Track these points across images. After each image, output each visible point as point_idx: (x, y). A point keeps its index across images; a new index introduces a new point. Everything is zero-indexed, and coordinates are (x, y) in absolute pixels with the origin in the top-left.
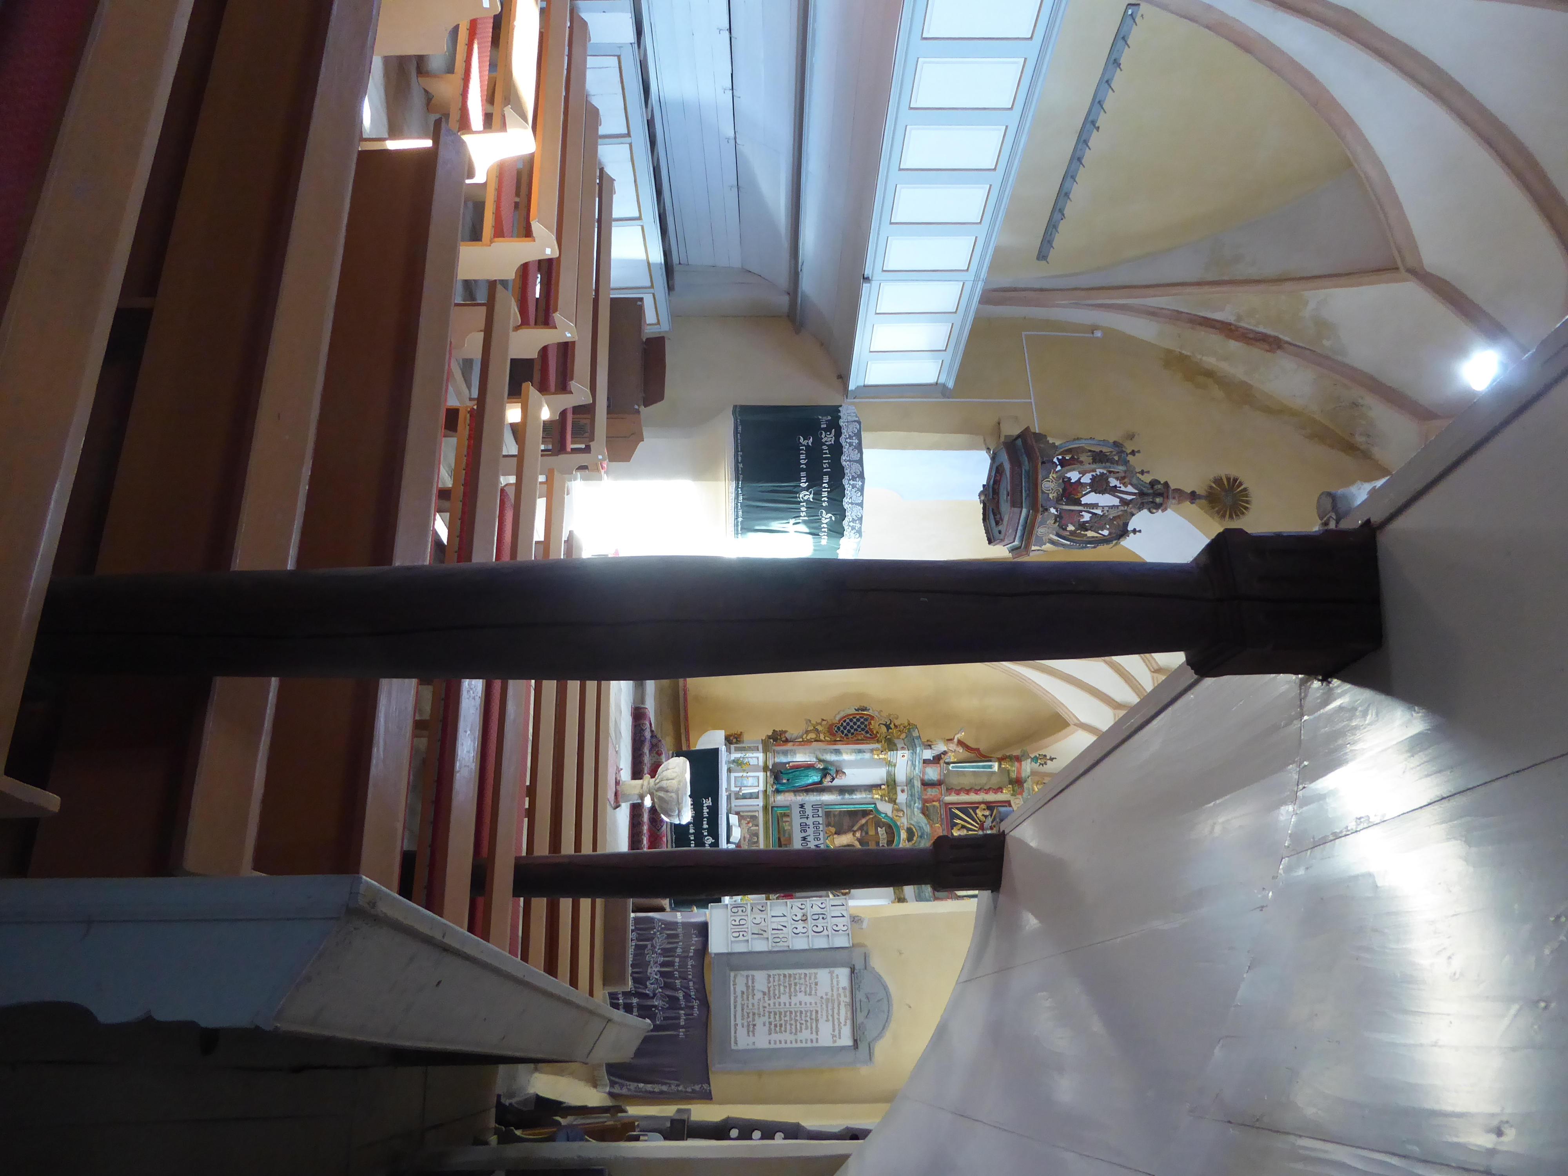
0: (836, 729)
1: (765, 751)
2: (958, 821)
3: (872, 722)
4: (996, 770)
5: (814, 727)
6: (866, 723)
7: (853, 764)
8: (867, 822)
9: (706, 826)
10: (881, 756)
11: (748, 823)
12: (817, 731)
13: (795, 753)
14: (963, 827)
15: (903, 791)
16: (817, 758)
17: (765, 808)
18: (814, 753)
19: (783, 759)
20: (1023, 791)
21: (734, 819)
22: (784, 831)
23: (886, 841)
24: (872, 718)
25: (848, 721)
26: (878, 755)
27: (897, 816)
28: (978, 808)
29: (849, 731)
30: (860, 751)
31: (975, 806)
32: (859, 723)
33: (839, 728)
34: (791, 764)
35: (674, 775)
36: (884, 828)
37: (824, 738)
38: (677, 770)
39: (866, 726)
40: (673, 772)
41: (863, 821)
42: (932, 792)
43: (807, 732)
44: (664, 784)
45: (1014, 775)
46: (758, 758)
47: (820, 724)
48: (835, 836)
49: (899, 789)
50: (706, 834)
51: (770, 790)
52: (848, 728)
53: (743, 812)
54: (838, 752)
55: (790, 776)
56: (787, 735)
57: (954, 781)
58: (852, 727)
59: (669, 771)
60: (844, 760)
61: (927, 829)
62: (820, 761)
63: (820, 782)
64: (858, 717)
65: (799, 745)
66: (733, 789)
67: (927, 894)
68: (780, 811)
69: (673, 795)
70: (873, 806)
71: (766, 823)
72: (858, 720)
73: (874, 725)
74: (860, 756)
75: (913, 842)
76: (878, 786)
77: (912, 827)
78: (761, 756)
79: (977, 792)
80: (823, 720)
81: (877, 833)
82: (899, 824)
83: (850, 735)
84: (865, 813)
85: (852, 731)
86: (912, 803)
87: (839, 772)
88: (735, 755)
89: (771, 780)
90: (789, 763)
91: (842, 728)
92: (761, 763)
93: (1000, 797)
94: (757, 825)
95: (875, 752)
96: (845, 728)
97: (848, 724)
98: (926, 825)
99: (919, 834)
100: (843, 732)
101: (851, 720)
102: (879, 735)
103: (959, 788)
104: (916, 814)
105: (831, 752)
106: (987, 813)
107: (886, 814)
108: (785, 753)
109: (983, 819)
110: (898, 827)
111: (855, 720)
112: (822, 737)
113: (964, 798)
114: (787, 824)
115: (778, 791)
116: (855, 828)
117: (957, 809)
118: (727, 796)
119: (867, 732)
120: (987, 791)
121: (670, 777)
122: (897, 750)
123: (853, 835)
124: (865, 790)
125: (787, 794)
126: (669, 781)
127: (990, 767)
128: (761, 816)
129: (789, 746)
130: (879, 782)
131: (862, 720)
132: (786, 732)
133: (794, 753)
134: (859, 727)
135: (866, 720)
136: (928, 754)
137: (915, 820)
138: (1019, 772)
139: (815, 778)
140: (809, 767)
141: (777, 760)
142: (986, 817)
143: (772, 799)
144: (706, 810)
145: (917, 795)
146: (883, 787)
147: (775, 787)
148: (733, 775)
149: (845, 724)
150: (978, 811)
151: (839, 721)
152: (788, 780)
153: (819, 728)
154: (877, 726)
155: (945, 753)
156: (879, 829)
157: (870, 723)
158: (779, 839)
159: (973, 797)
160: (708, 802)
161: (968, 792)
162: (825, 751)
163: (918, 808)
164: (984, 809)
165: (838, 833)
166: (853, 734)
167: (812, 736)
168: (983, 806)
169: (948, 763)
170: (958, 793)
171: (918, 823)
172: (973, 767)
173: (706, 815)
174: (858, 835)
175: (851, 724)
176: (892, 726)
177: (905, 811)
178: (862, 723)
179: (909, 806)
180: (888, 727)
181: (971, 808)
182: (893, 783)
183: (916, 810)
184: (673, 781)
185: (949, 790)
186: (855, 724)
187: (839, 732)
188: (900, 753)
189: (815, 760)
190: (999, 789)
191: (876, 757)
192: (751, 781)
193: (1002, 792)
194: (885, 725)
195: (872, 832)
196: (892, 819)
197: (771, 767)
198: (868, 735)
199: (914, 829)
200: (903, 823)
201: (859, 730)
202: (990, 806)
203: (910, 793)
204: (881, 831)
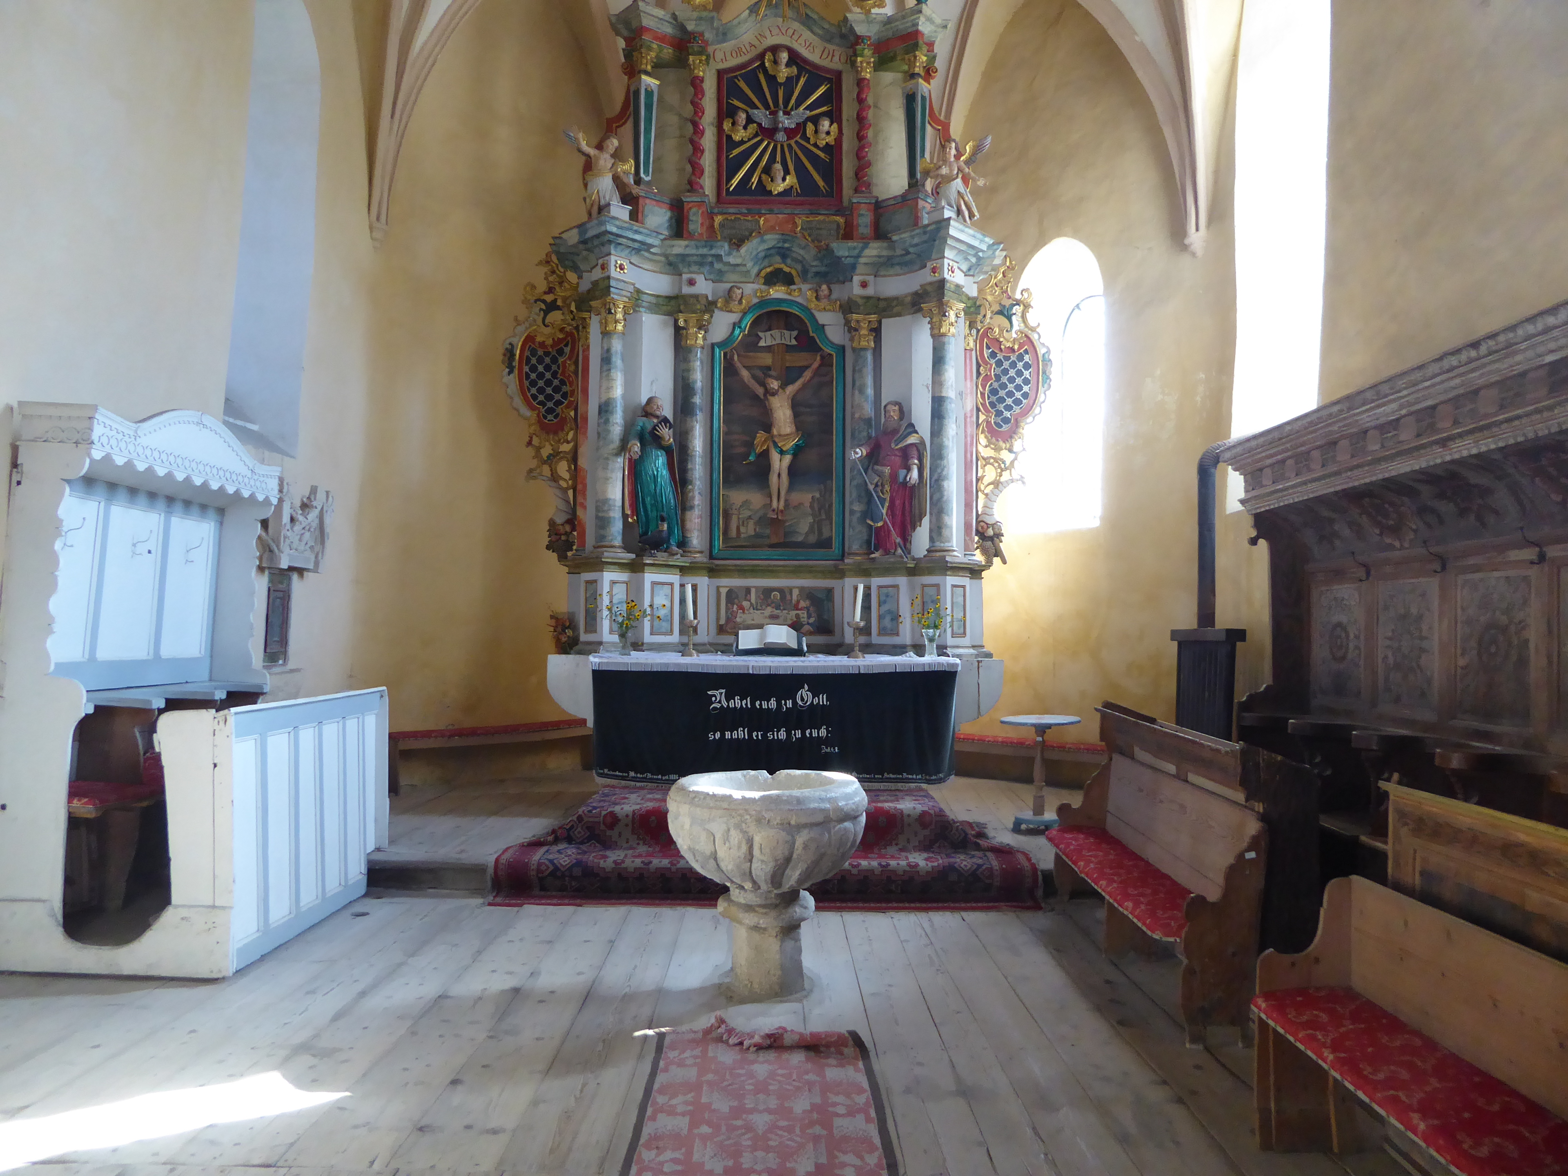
0: (550, 417)
1: (598, 565)
2: (755, 180)
3: (539, 339)
4: (657, 82)
5: (545, 462)
6: (540, 352)
7: (632, 382)
8: (747, 368)
9: (773, 703)
10: (619, 316)
11: (741, 608)
12: (555, 456)
13: (606, 501)
14: (767, 170)
15: (692, 283)
16: (618, 454)
17: (713, 572)
18: (607, 459)
19: (617, 527)
20: (702, 34)
21: (748, 639)
22: (757, 536)
23: (787, 333)
24: (530, 339)
25: (534, 391)
26: (616, 321)
27: (740, 302)
28: (729, 137)
29: (557, 390)
30: (606, 360)
31: (725, 142)
32: (541, 368)
33: (550, 411)
34: (629, 512)
35: (735, 836)
36: (760, 334)
37: (568, 442)
38: (718, 828)
39: (547, 354)
40: (726, 838)
41: (745, 374)
42: (696, 222)
43: (555, 478)
44: (761, 868)
45: (668, 52)
46: (613, 583)
47: (538, 449)
48: (775, 432)
49: (686, 290)
50: (789, 704)
51: (678, 560)
52: (549, 390)
53: (718, 619)
54: (605, 409)
55: (653, 514)
56: (560, 519)
57: (672, 179)
58: (548, 383)
59: (721, 854)
60: (624, 396)
61: (771, 240)
62: (623, 447)
63: (668, 451)
64: (526, 369)
65: (584, 495)
66: (675, 638)
67: (916, 240)
68: (719, 543)
69: (800, 841)
70: (717, 350)
71: (743, 572)
72: (533, 369)
73: (545, 335)
74: (617, 361)
75: (794, 273)
76: (679, 333)
77: (763, 274)
78: (608, 576)
79: (698, 131)
80: (529, 443)
81: (769, 349)
82: (755, 301)
83: (565, 389)
84: (730, 370)
85: (556, 382)
86: (717, 266)
87: (648, 410)
88: (607, 632)
89: (661, 557)
90: (625, 516)
91: (550, 404)
92: (623, 576)
93: (710, 87)
94: (748, 590)
95: (610, 327)
96: (549, 398)
97: (541, 391)
98: (763, 241)
99: (778, 259)
100: (558, 403)
101: (533, 383)
102: (568, 329)
103: (689, 168)
104: (739, 261)
105: (607, 421)
106: (742, 117)
107: (734, 324)
108: (603, 523)
109: (753, 128)
110: (763, 303)
111: (533, 376)
112: (566, 448)
113: (708, 161)
114: (742, 529)
115: (683, 544)
116: (760, 391)
117: (729, 179)
118: (699, 652)
119: (561, 352)
120: (698, 110)
121: (744, 848)
122: (609, 278)
123: (773, 394)
124: (686, 360)
125: (689, 525)
126: (756, 852)
127: (649, 94)
128: (727, 582)
129: (587, 516)
130: (671, 331)
131: (534, 361)
132: (552, 523)
133: (602, 504)
134: (547, 368)
135: (534, 352)
136: (620, 211)
137: (750, 264)
138: (661, 38)
139: (659, 463)
140: (635, 471)
141: (618, 541)
142: (750, 120)
143: (699, 558)
144: (737, 703)
145: (705, 251)
146: (681, 323)
147: (675, 548)
148: (648, 638)
149: (541, 398)
150: (737, 138)
151: (532, 408)
152: (663, 519)
153: (546, 451)
154: (547, 331)
155: (616, 179)
156: (762, 343)
157: (542, 345)
158: (772, 546)
159: (709, 141)
160: (719, 697)
161: (698, 150)
162: (602, 434)
163: (729, 254)
164: (733, 124)
165: (768, 427)
166: (563, 382)
167: (563, 468)
168: (727, 125)
169: (638, 181)
170: (697, 170)
171: (756, 260)
172: (648, 131)
173: (747, 703)
174: (774, 384)
175: (541, 383)
176: (549, 298)
177: (729, 285)
178: (540, 361)
179: (718, 277)
180: (552, 307)
181: (729, 150)
182: (673, 303)
183: (732, 260)
184: (757, 839)
185: (693, 186)
186: (541, 376)
187: (559, 410)
188: (614, 273)
189: (620, 460)
190: (696, 83)
191: (620, 327)
192: (661, 600)
193: (702, 80)
194: (546, 313)
195: (767, 359)
196: (745, 314)
197: (633, 556)
198: (567, 350)
199: (769, 270)
200: (755, 292)
201: (554, 367)
202: (726, 112)
203: (694, 268)
204: (766, 339)
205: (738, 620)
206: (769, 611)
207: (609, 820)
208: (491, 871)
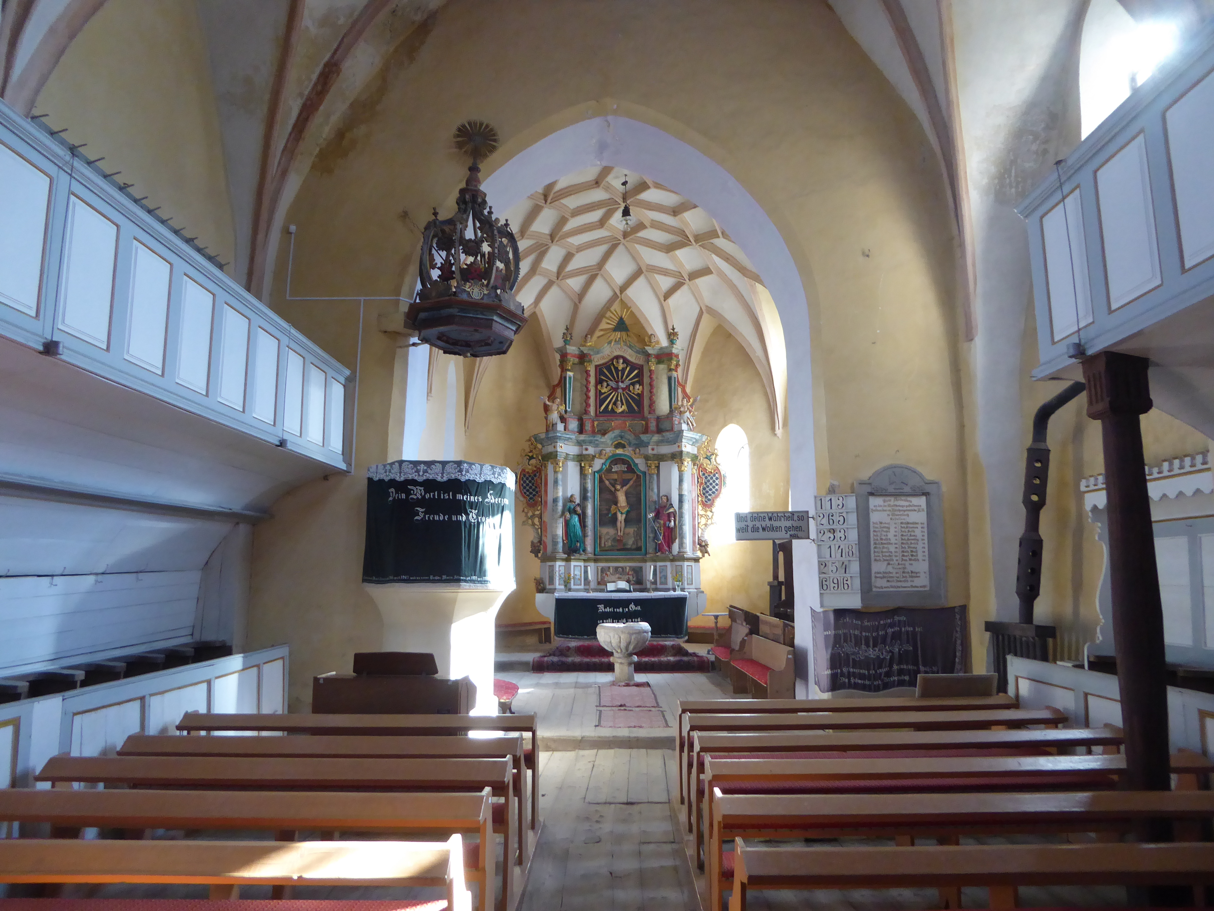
0: (531, 501)
1: (554, 559)
2: (610, 407)
3: (527, 470)
4: (573, 373)
5: (529, 518)
6: (527, 476)
7: (565, 489)
8: (608, 480)
9: (621, 610)
10: (561, 465)
11: (607, 574)
12: (533, 516)
13: (556, 535)
14: (615, 404)
15: (587, 449)
16: (561, 517)
17: (596, 561)
18: (557, 519)
19: (560, 546)
20: (589, 354)
21: (611, 586)
22: (612, 546)
23: (623, 466)
24: (523, 470)
25: (525, 491)
26: (560, 467)
27: (605, 455)
28: (600, 391)
29: (534, 490)
30: (556, 482)
31: (598, 393)
32: (527, 482)
33: (531, 498)
34: (564, 539)
35: (616, 636)
36: (613, 466)
37: (538, 510)
38: (612, 635)
39: (530, 476)
40: (614, 637)
41: (607, 482)
42: (588, 427)
43: (533, 524)
44: (623, 645)
45: (577, 360)
46: (560, 566)
47: (527, 514)
48: (619, 505)
49: (585, 452)
50: (627, 610)
51: (583, 557)
52: (531, 490)
53: (597, 579)
54: (555, 500)
55: (573, 540)
56: (536, 541)
57: (578, 407)
58: (531, 488)
59: (612, 641)
60: (562, 495)
61: (617, 432)
62: (563, 515)
63: (579, 515)
64: (522, 482)
65: (546, 532)
66: (582, 587)
67: (671, 436)
68: (598, 549)
69: (633, 638)
70: (596, 474)
71: (607, 561)
72: (525, 482)
73: (529, 469)
74: (560, 482)
75: (626, 444)
76: (582, 469)
77: (614, 444)
78: (558, 563)
79: (588, 390)
80: (523, 511)
81: (616, 472)
82: (611, 454)
83: (537, 490)
84: (601, 481)
85: (533, 487)
86: (596, 442)
87: (571, 499)
88: (558, 584)
89: (577, 556)
90: (563, 541)
91: (531, 496)
92: (563, 563)
93: (592, 373)
94: (609, 568)
95: (557, 470)
96: (531, 493)
97: (528, 491)
98: (614, 433)
99: (620, 438)
100: (534, 495)
101: (525, 488)
102: (538, 466)
103: (584, 404)
104: (604, 440)
105: (556, 505)
106: (605, 384)
107: (603, 464)
108: (555, 543)
109: (609, 388)
110: (614, 455)
111: (525, 485)
112: (537, 513)
113: (592, 401)
114: (606, 543)
115: (584, 551)
116: (613, 489)
117: (600, 406)
118: (593, 592)
119: (535, 476)
120: (588, 382)
121: (619, 640)
122: (557, 451)
123: (618, 491)
124: (585, 479)
125: (586, 543)
126: (622, 640)
127: (570, 378)
128: (601, 565)
129: (548, 540)
130: (579, 468)
131: (525, 479)
132: (532, 543)
133: (554, 536)
134: (530, 482)
135: (525, 476)
136: (560, 427)
137: (608, 441)
138: (574, 356)
139: (576, 519)
140: (567, 524)
141: (561, 550)
142: (608, 385)
143: (590, 555)
144: (608, 610)
145: (592, 438)
146: (583, 465)
147: (582, 552)
148: (573, 587)
149: (528, 493)
150: (603, 391)
151: (524, 497)
152: (578, 542)
153: (530, 514)
154: (530, 467)
155: (559, 412)
156: (613, 470)
157: (528, 472)
158: (618, 550)
159: (592, 394)
160: (601, 608)
161: (588, 397)
162: (554, 510)
163: (601, 438)
164: (602, 386)
165: (616, 503)
166: (536, 487)
167: (536, 521)
168: (599, 387)
169: (566, 411)
170: (588, 405)
171: (611, 439)
172: (570, 392)
173: (611, 610)
174: (618, 487)
175: (528, 488)
176: (530, 454)
177: (601, 449)
178: (527, 479)
179: (597, 446)
180: (531, 458)
181: (600, 396)
182: (579, 457)
183: (602, 440)
184: (622, 637)
185: (586, 412)
186: (528, 485)
187: (534, 498)
188: (559, 449)
189: (561, 519)
190: (587, 373)
191: (561, 469)
192: (577, 572)
193: (590, 371)
194: (529, 460)
195: (615, 476)
196: (607, 460)
197: (566, 556)
198: (538, 475)
199: (616, 442)
200: (610, 451)
201: (533, 481)
202: (599, 382)
203: (588, 444)
204: (615, 469)
205: (605, 579)
206: (617, 576)
207: (567, 649)
208: (531, 663)
